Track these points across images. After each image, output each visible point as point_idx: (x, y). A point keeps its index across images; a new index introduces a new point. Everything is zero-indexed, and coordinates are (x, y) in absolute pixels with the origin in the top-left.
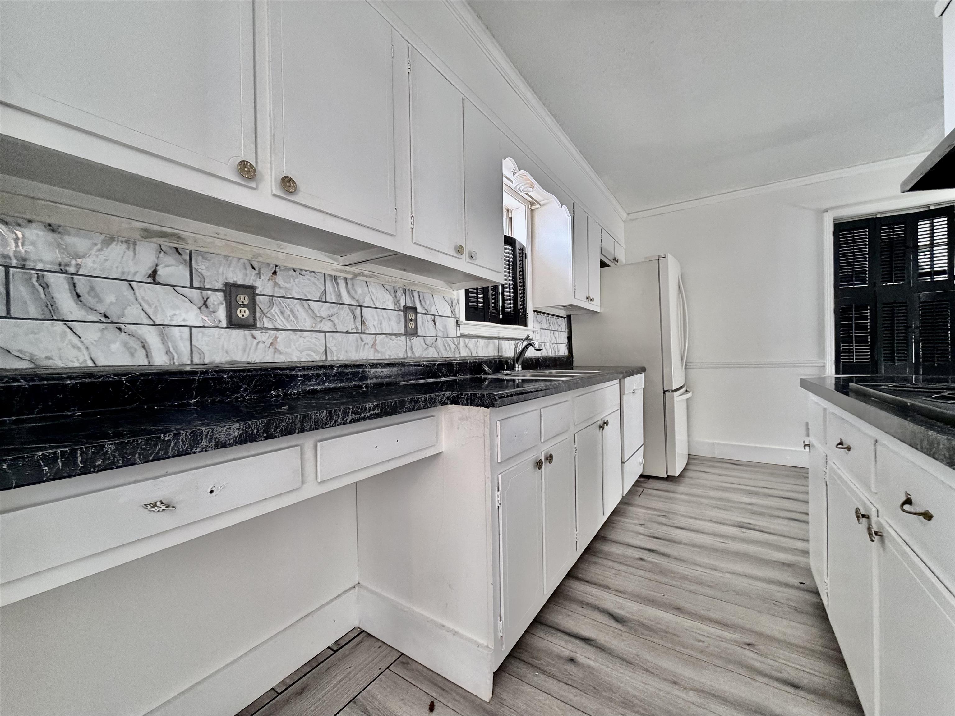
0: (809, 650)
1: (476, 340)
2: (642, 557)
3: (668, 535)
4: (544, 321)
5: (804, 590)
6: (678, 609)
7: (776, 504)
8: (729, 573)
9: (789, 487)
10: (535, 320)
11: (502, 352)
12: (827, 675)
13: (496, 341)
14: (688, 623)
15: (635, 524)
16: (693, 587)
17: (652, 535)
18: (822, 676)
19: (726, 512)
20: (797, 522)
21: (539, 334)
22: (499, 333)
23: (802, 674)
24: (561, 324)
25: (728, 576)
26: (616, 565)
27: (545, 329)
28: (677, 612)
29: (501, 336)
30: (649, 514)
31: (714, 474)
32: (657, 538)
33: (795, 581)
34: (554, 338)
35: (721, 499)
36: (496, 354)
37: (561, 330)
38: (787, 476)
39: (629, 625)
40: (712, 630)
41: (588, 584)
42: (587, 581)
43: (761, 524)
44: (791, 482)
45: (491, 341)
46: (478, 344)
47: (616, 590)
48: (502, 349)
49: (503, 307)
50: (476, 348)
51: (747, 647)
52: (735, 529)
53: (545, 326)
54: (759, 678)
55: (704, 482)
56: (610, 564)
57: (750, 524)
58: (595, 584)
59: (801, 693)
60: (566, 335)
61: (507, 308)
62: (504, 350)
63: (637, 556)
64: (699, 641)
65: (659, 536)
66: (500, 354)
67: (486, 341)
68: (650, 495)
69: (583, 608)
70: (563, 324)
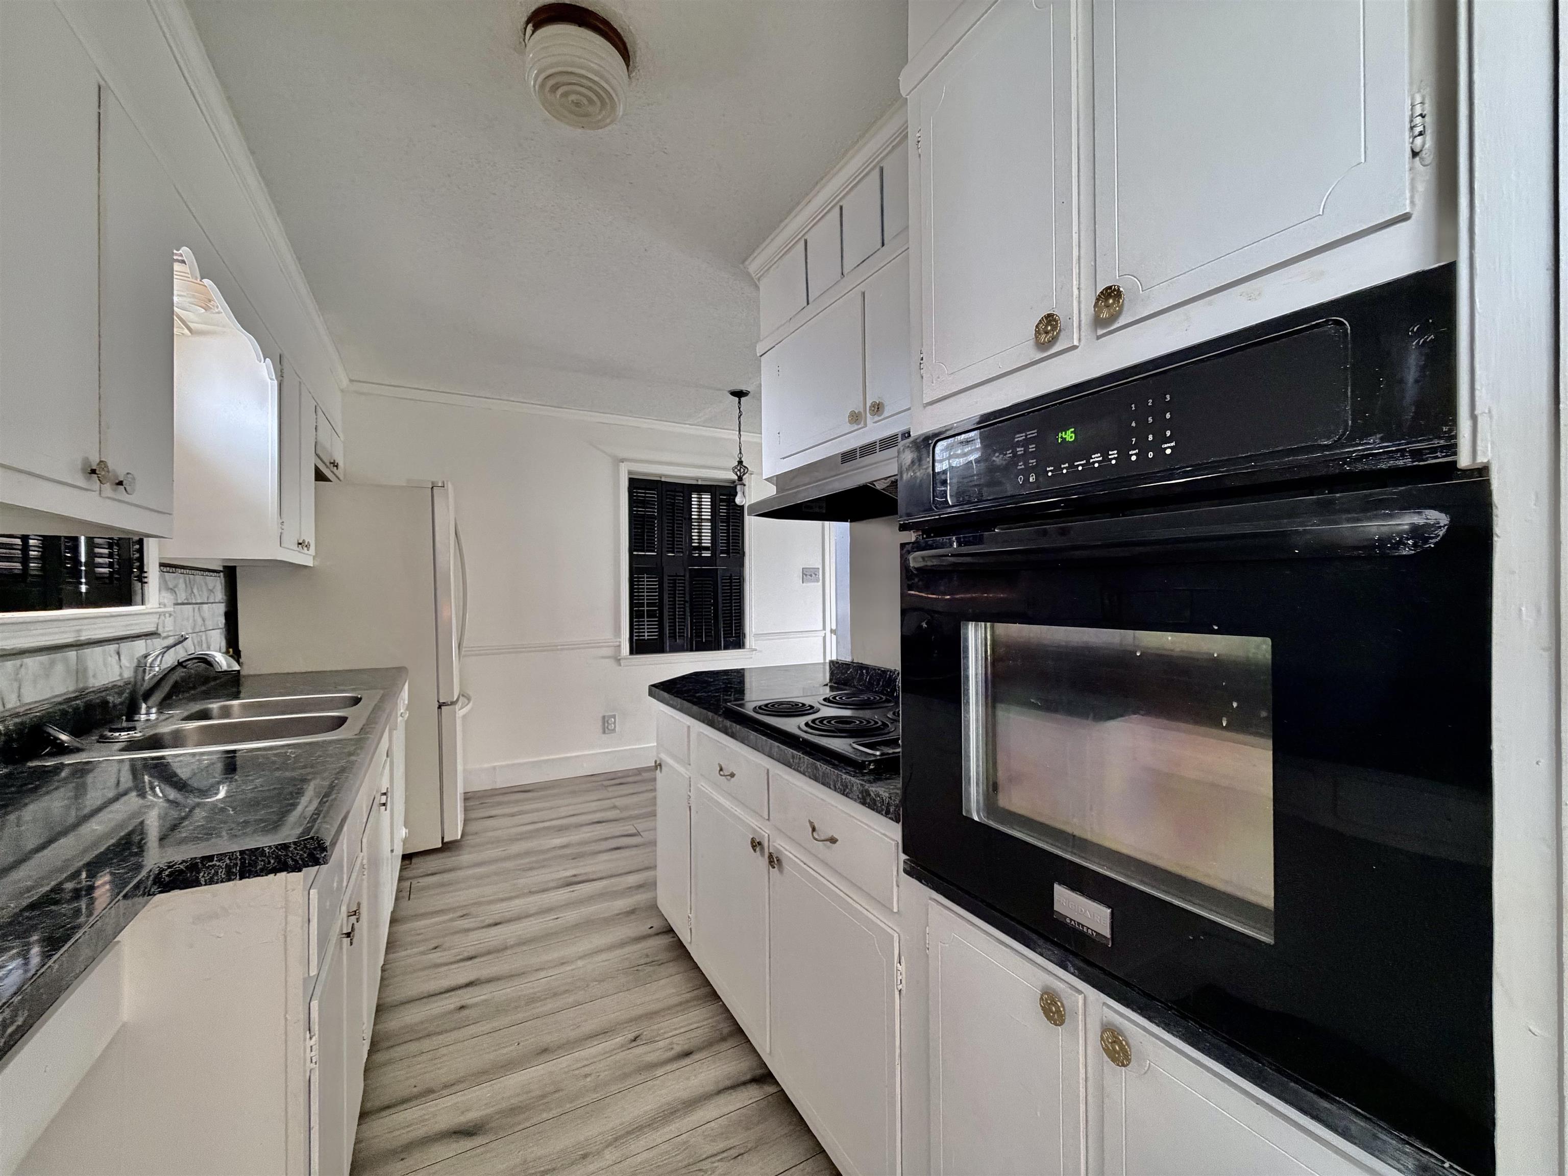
0: (681, 1004)
1: (18, 662)
2: (463, 1003)
3: (482, 945)
4: (182, 585)
5: (657, 934)
6: (545, 1051)
7: (589, 835)
8: (580, 958)
9: (594, 806)
10: (164, 586)
11: (86, 678)
12: (708, 1019)
13: (72, 654)
14: (564, 1062)
15: (423, 953)
16: (549, 1006)
17: (459, 958)
18: (702, 1024)
19: (543, 871)
20: (618, 851)
21: (172, 617)
22: (79, 631)
23: (688, 1035)
24: (214, 588)
25: (580, 963)
26: (426, 1044)
27: (183, 604)
28: (546, 1057)
29: (84, 637)
30: (437, 924)
31: (504, 815)
32: (471, 958)
33: (644, 929)
34: (200, 621)
35: (527, 853)
36: (71, 689)
37: (213, 601)
38: (588, 791)
39: (493, 1125)
40: (593, 1051)
41: (392, 1111)
42: (388, 1107)
43: (588, 869)
44: (595, 798)
45: (58, 656)
46: (23, 670)
47: (446, 1087)
48: (85, 670)
49: (90, 563)
50: (16, 685)
51: (634, 1044)
52: (562, 891)
53: (182, 597)
54: (660, 1072)
55: (498, 833)
56: (413, 1047)
57: (575, 876)
58: (405, 1101)
59: (696, 1057)
60: (221, 609)
61: (101, 566)
62: (91, 673)
63: (452, 1007)
64: (586, 1076)
65: (470, 954)
66: (81, 686)
67: (43, 658)
68: (424, 889)
69: (402, 1159)
70: (217, 585)
